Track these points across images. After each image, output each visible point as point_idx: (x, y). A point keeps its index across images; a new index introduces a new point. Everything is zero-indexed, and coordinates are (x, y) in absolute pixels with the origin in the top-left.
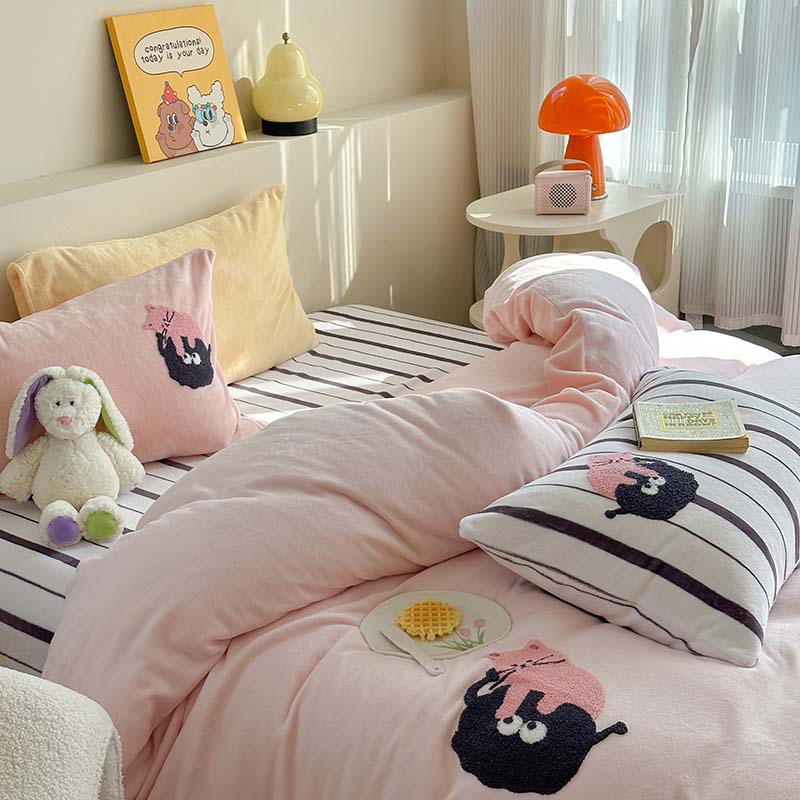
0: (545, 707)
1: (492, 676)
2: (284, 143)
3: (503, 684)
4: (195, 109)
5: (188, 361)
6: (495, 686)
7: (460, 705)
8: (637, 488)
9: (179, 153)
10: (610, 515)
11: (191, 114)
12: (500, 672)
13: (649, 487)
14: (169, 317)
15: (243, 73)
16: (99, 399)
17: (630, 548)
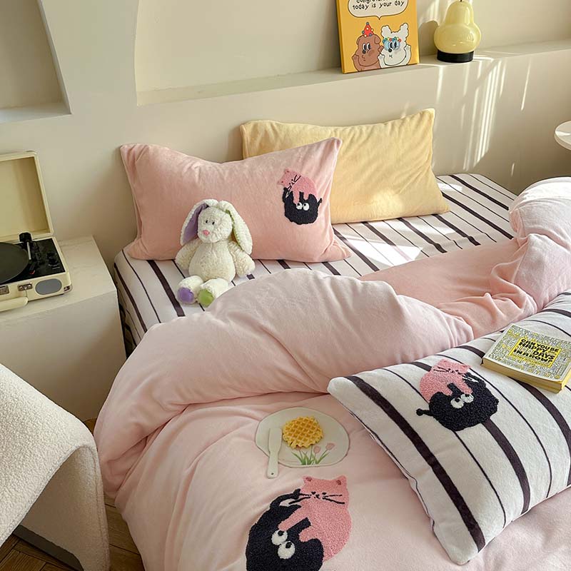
0: (305, 536)
1: (296, 495)
2: (442, 68)
3: (298, 503)
4: (384, 41)
5: (299, 207)
6: (294, 502)
7: (266, 507)
8: (450, 398)
9: (366, 68)
10: (420, 412)
11: (381, 44)
12: (302, 494)
13: (457, 401)
14: (296, 178)
15: (434, 18)
16: (231, 223)
17: (422, 441)
